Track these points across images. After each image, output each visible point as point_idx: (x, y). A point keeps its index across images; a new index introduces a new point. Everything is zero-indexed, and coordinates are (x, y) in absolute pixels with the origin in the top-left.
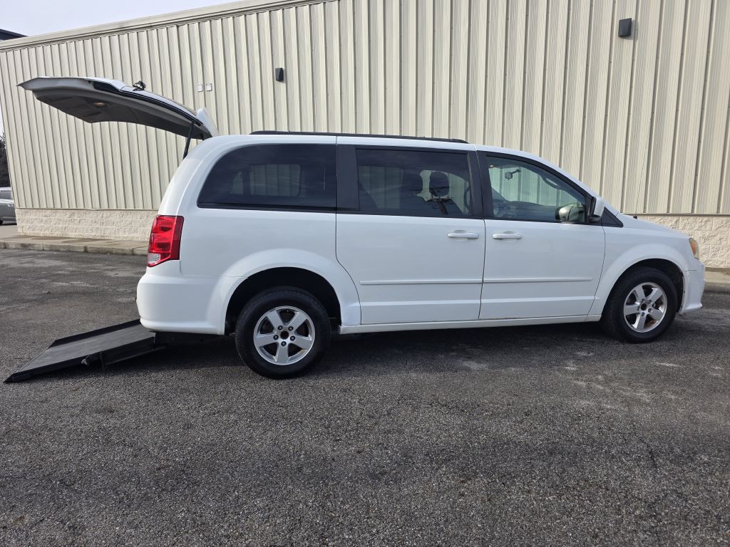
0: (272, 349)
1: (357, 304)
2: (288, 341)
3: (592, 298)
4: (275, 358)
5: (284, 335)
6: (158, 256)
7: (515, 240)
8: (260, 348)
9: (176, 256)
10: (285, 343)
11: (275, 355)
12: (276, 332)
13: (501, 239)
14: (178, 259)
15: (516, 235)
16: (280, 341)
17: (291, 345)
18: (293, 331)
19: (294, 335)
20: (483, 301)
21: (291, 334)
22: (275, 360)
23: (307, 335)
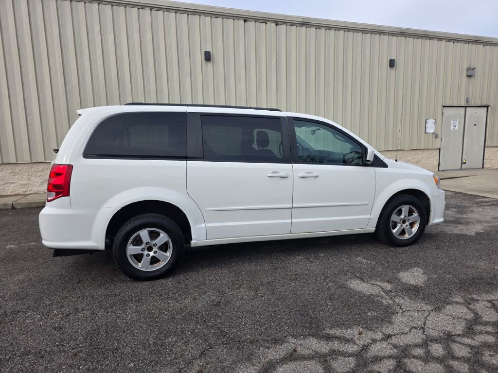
0: (138, 258)
1: (203, 225)
2: (152, 254)
3: (369, 216)
4: (140, 265)
5: (150, 249)
6: (54, 194)
7: (314, 178)
8: (130, 255)
9: (67, 194)
10: (149, 255)
11: (140, 263)
12: (143, 246)
13: (304, 177)
14: (69, 196)
15: (315, 174)
16: (146, 252)
17: (153, 257)
18: (157, 247)
19: (157, 251)
20: (293, 220)
21: (155, 249)
22: (139, 266)
23: (166, 252)
